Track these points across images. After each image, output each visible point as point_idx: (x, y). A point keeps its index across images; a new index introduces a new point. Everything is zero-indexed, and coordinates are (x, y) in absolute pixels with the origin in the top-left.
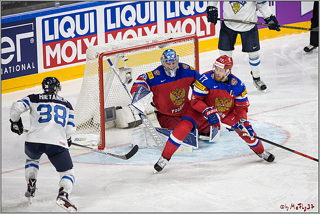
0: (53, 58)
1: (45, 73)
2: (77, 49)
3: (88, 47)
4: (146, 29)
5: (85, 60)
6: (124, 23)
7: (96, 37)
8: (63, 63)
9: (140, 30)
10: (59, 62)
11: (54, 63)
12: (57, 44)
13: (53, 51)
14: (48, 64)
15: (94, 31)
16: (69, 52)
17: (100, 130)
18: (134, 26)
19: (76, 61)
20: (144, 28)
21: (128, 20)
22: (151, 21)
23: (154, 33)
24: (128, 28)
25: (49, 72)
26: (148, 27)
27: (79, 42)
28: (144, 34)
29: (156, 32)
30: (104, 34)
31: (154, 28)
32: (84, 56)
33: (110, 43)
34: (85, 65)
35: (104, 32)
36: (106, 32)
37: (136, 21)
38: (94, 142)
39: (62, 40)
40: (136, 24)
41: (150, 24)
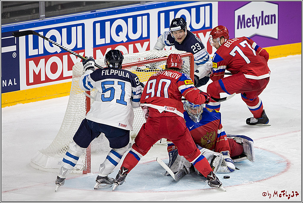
0: (37, 74)
1: (28, 90)
2: (62, 65)
3: (75, 64)
4: (138, 45)
5: (71, 77)
6: (114, 38)
7: (84, 53)
8: (48, 80)
9: (131, 46)
10: (43, 78)
11: (37, 79)
12: (41, 60)
13: (37, 67)
14: (31, 80)
15: (81, 47)
16: (54, 68)
17: (86, 153)
18: (124, 42)
19: (61, 78)
20: (136, 44)
21: (119, 36)
22: (143, 37)
23: (146, 50)
24: (118, 44)
25: (32, 89)
26: (139, 44)
27: (65, 57)
28: (136, 50)
29: (148, 49)
30: (93, 49)
31: (146, 44)
32: (70, 74)
33: (99, 60)
34: (71, 82)
35: (93, 47)
36: (95, 48)
37: (127, 36)
38: (79, 166)
39: (47, 55)
40: (127, 40)
41: (142, 40)
